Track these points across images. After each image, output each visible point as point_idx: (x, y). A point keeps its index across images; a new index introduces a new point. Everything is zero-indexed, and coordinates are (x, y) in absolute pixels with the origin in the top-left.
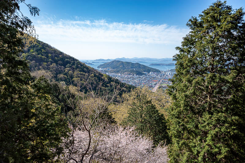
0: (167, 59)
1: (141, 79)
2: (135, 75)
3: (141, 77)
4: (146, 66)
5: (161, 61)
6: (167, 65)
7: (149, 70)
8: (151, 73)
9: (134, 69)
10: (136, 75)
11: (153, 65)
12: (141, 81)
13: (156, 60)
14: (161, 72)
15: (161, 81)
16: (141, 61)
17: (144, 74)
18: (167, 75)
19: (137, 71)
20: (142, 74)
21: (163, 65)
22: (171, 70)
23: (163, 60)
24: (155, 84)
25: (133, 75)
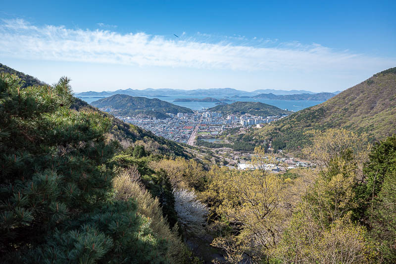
0: (201, 90)
1: (165, 125)
2: (154, 118)
3: (165, 121)
4: (170, 104)
5: (190, 95)
6: (200, 101)
7: (176, 110)
8: (180, 115)
9: (153, 110)
10: (157, 119)
11: (179, 100)
12: (167, 128)
13: (183, 92)
14: (194, 113)
15: (197, 128)
16: (159, 94)
17: (168, 116)
18: (204, 118)
19: (157, 113)
20: (165, 117)
21: (195, 101)
22: (210, 109)
23: (193, 92)
24: (189, 134)
25: (152, 119)
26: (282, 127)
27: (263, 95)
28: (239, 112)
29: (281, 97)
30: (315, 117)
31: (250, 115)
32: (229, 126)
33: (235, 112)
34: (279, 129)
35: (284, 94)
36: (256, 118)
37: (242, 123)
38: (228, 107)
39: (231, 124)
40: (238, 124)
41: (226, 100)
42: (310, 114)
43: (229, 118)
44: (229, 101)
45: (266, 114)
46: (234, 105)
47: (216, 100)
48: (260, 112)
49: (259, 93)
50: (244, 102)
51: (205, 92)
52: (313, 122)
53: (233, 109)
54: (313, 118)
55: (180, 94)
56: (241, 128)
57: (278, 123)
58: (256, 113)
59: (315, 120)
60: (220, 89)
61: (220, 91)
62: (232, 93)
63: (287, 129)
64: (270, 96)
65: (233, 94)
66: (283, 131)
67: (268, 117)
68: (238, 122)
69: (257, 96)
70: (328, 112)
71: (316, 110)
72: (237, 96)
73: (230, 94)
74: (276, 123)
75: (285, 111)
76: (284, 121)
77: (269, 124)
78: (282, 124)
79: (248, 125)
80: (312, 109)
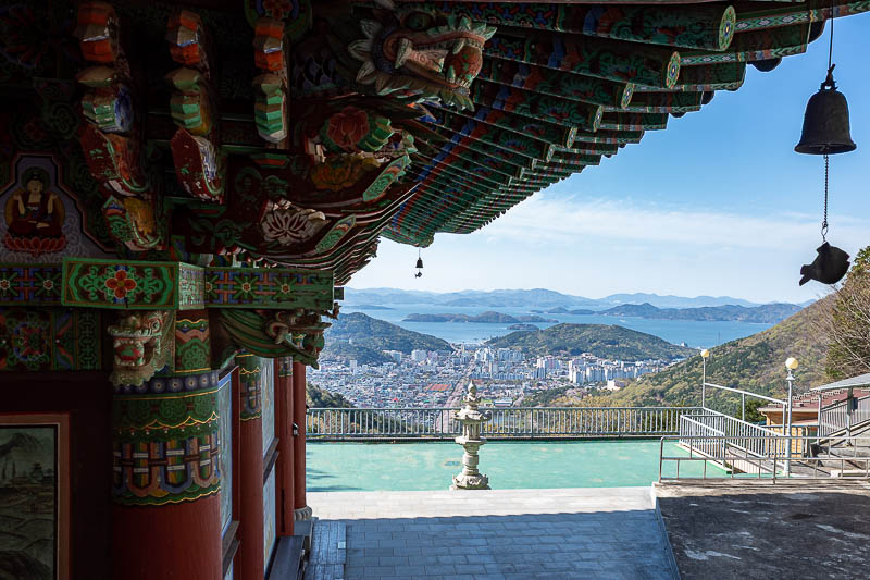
0: (472, 293)
1: (379, 380)
2: (354, 363)
3: (379, 370)
4: (394, 327)
5: (447, 304)
6: (471, 320)
7: (407, 343)
8: (417, 355)
9: (350, 341)
10: (359, 364)
11: (416, 318)
12: (384, 388)
14: (453, 351)
16: (366, 301)
17: (389, 359)
18: (478, 363)
19: (361, 349)
20: (378, 359)
21: (457, 321)
22: (493, 341)
24: (439, 402)
25: (347, 364)
26: (669, 387)
27: (627, 309)
28: (566, 350)
29: (672, 314)
30: (747, 364)
31: (594, 358)
32: (540, 385)
33: (556, 350)
34: (662, 394)
35: (679, 306)
36: (607, 365)
37: (572, 376)
38: (540, 336)
39: (544, 380)
40: (563, 380)
41: (535, 319)
42: (736, 356)
43: (540, 363)
44: (542, 321)
45: (632, 355)
46: (553, 333)
47: (508, 319)
48: (619, 349)
49: (618, 302)
50: (577, 326)
51: (483, 298)
52: (743, 376)
53: (551, 342)
54: (743, 367)
55: (421, 301)
56: (569, 391)
57: (658, 378)
58: (609, 351)
59: (747, 371)
60: (522, 292)
61: (520, 297)
62: (551, 301)
63: (681, 394)
64: (646, 310)
65: (550, 304)
66: (671, 399)
67: (638, 363)
68: (564, 373)
69: (612, 311)
70: (778, 351)
71: (752, 348)
72: (561, 310)
73: (544, 305)
74: (656, 378)
75: (681, 348)
76: (674, 372)
77: (639, 379)
78: (668, 381)
79: (587, 383)
80: (741, 344)
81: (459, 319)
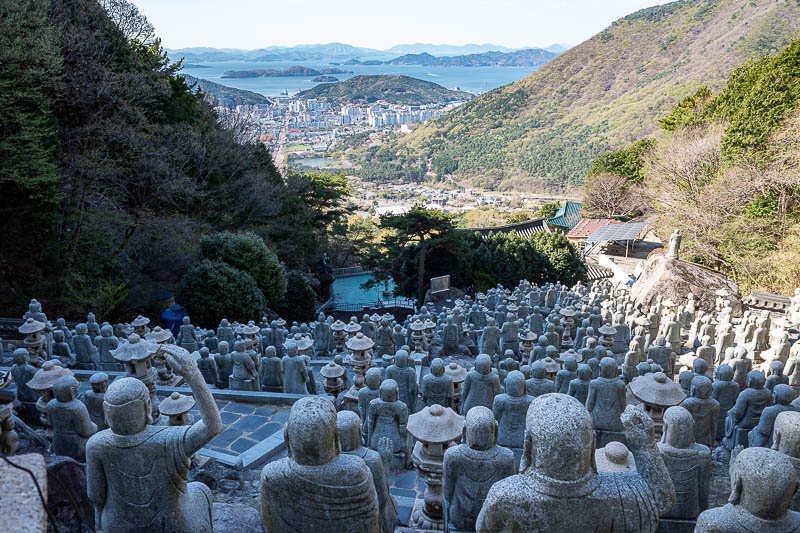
0: (277, 50)
4: (214, 85)
5: (256, 60)
6: (279, 75)
7: (231, 99)
8: (241, 109)
11: (232, 75)
13: (238, 56)
14: (270, 104)
15: (283, 136)
18: (293, 114)
21: (268, 75)
22: (302, 93)
23: (262, 55)
26: (450, 129)
27: (410, 58)
28: (363, 98)
29: (446, 61)
30: (509, 109)
31: (386, 104)
32: (346, 130)
33: (355, 99)
34: (445, 135)
35: (451, 54)
36: (399, 109)
37: (371, 121)
38: (341, 87)
39: (349, 125)
40: (364, 125)
41: (334, 71)
42: (500, 102)
43: (344, 111)
44: (340, 72)
45: (417, 100)
46: (351, 84)
47: (312, 73)
48: (406, 96)
49: (401, 53)
50: (371, 77)
51: (287, 54)
52: (505, 117)
53: (350, 92)
54: (505, 111)
55: (233, 59)
56: (371, 135)
57: (441, 121)
58: (398, 98)
59: (508, 114)
60: (320, 47)
61: (318, 52)
62: (344, 53)
63: (459, 134)
64: (424, 59)
65: (346, 56)
66: (452, 138)
67: (422, 107)
68: (364, 119)
69: (397, 61)
70: (531, 97)
71: (512, 95)
72: (355, 62)
73: (340, 57)
74: (439, 121)
75: (455, 92)
76: (453, 116)
77: (426, 122)
78: (449, 124)
79: (383, 126)
80: (504, 91)
81: (269, 74)
